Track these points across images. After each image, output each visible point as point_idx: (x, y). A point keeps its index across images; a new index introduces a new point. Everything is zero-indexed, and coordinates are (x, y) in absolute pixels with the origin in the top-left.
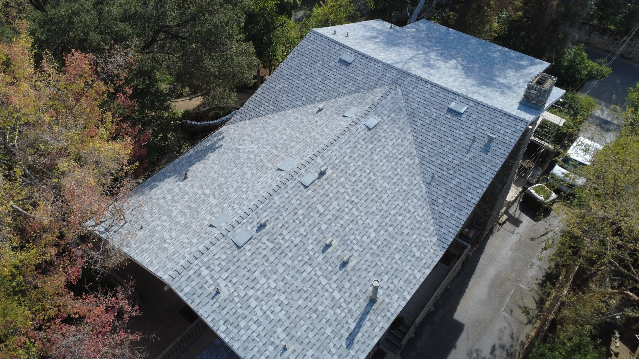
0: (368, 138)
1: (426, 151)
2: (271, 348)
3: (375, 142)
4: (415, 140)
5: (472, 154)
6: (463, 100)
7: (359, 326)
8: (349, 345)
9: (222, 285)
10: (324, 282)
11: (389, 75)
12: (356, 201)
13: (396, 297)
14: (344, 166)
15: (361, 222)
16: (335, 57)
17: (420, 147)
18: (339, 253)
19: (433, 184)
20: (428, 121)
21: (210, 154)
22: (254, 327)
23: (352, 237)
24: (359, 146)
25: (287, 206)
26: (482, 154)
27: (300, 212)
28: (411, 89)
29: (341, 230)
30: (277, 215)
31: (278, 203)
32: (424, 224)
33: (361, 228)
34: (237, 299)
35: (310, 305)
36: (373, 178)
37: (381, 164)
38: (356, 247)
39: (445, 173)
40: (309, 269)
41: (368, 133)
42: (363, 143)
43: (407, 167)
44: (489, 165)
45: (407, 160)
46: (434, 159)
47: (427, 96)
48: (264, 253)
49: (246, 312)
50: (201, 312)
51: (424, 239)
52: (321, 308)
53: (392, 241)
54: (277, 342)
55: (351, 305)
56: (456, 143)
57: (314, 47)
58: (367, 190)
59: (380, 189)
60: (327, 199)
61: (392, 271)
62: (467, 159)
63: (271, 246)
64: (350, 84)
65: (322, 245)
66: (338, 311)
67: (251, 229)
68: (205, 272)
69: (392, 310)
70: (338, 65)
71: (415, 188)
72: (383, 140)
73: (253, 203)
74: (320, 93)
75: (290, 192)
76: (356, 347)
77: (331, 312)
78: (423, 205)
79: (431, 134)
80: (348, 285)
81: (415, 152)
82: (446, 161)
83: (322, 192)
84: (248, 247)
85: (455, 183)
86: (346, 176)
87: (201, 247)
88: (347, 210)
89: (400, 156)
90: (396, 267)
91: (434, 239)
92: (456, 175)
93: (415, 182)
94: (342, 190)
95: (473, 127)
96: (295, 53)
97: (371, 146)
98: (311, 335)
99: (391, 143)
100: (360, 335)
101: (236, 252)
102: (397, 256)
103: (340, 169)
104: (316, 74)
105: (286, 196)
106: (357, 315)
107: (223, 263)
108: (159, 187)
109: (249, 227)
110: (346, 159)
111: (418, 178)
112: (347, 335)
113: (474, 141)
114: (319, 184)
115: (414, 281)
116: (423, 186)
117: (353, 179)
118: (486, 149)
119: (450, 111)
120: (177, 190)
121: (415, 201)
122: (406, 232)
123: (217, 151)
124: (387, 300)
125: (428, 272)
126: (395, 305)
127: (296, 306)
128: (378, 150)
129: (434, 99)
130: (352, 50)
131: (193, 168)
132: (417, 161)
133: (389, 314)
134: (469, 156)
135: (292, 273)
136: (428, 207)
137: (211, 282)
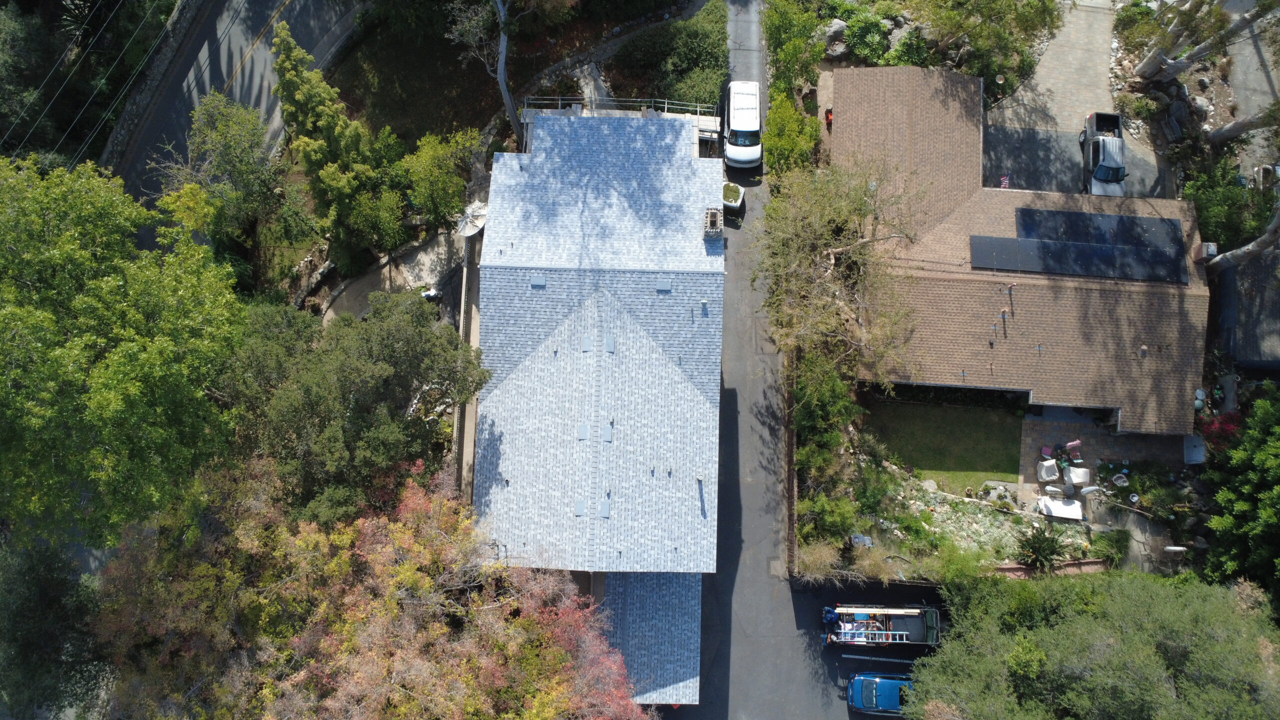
0: (617, 362)
1: (662, 338)
2: (669, 554)
3: (624, 360)
4: (648, 333)
5: (697, 323)
6: (664, 276)
7: (702, 501)
8: (705, 516)
9: (618, 546)
10: (667, 493)
11: (587, 281)
12: (646, 422)
13: (710, 465)
14: (619, 402)
15: (659, 435)
16: (525, 285)
17: (655, 337)
18: (662, 468)
19: (683, 363)
20: (648, 310)
21: (501, 447)
22: (652, 552)
23: (662, 450)
24: (617, 375)
25: (611, 465)
26: (705, 319)
27: (621, 462)
28: (615, 285)
29: (652, 452)
30: (611, 477)
31: (604, 468)
32: (695, 399)
33: (662, 439)
34: (632, 547)
35: (670, 513)
36: (643, 393)
37: (640, 376)
38: (668, 455)
39: (687, 349)
40: (654, 493)
41: (614, 357)
42: (617, 370)
43: (657, 363)
44: (714, 326)
45: (654, 356)
46: (671, 342)
47: (633, 286)
48: (623, 507)
49: (643, 548)
50: (621, 569)
51: (702, 411)
52: (676, 510)
53: (685, 431)
54: (669, 549)
55: (691, 494)
56: (681, 318)
57: (498, 283)
58: (647, 407)
59: (653, 398)
60: (629, 438)
61: (698, 451)
62: (696, 329)
63: (623, 500)
64: (560, 307)
65: (649, 472)
66: (686, 503)
67: (604, 499)
68: (604, 548)
69: (713, 476)
70: (534, 291)
71: (673, 376)
72: (627, 353)
73: (590, 482)
74: (540, 330)
75: (605, 454)
76: (708, 514)
77: (683, 507)
78: (686, 384)
79: (657, 321)
80: (681, 483)
81: (654, 344)
82: (681, 339)
83: (622, 436)
84: (612, 513)
85: (698, 353)
86: (627, 408)
87: (588, 536)
88: (645, 434)
89: (647, 358)
90: (698, 446)
91: (708, 405)
92: (695, 346)
93: (670, 370)
94: (632, 422)
95: (685, 298)
96: (485, 300)
97: (623, 367)
98: (683, 529)
99: (634, 352)
100: (706, 506)
101: (609, 521)
102: (695, 438)
103: (619, 406)
104: (522, 312)
105: (604, 459)
106: (697, 496)
107: (609, 534)
108: (493, 500)
109: (603, 500)
110: (617, 394)
111: (670, 366)
112: (700, 512)
113: (692, 311)
114: (615, 431)
115: (714, 446)
116: (677, 369)
117: (632, 407)
118: (705, 313)
119: (660, 292)
120: (512, 497)
121: (679, 386)
122: (688, 416)
123: (504, 441)
124: (707, 472)
125: (717, 432)
126: (713, 471)
127: (663, 521)
128: (630, 365)
129: (640, 286)
130: (536, 269)
131: (502, 468)
132: (660, 350)
133: (713, 480)
134: (696, 325)
135: (647, 504)
136: (690, 384)
137: (612, 550)
